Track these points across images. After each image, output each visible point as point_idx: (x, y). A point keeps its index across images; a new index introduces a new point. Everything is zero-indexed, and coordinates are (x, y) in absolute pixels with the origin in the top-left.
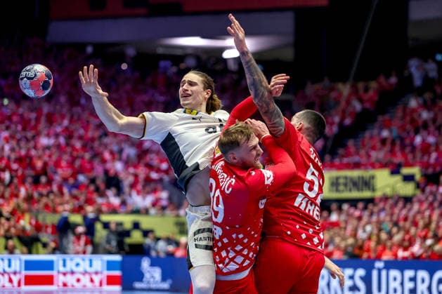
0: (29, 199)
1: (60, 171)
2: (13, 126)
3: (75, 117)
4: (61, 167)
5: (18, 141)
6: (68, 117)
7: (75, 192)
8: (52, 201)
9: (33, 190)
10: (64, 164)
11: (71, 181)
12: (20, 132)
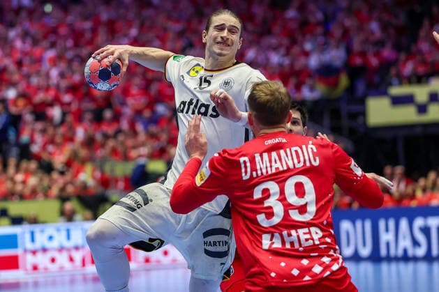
0: (90, 143)
1: (130, 101)
2: (60, 42)
3: (147, 23)
4: (133, 96)
5: (70, 62)
6: (137, 23)
7: (153, 129)
8: (123, 143)
9: (95, 130)
10: (134, 90)
11: (147, 114)
12: (70, 49)
